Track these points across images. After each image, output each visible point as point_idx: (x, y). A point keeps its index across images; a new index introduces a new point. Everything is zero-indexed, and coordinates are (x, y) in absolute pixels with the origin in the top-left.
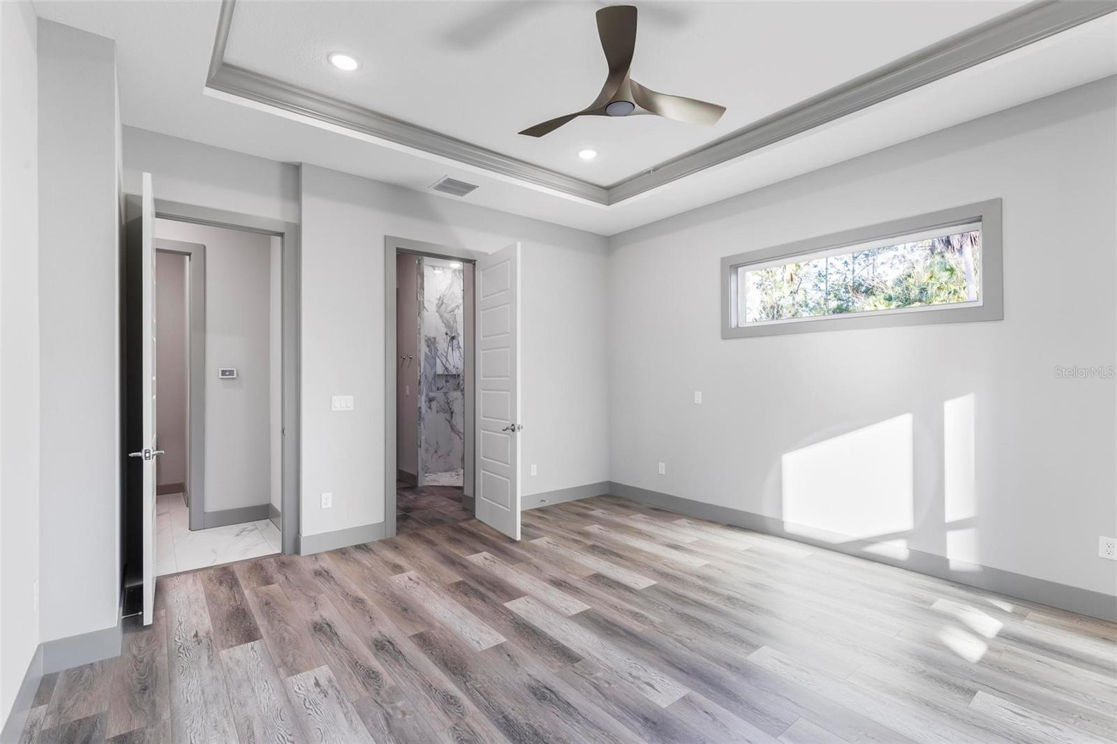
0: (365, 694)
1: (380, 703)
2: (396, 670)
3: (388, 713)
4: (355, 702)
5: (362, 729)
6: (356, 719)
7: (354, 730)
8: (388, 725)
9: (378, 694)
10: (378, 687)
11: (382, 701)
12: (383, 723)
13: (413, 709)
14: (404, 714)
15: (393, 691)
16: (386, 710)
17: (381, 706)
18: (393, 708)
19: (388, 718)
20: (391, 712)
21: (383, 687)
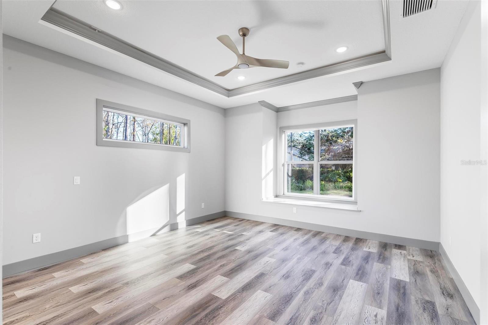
0: (325, 316)
1: (325, 309)
2: (303, 315)
3: (327, 305)
4: (331, 317)
5: (340, 307)
6: (338, 311)
7: (342, 309)
8: (331, 302)
9: (321, 313)
10: (319, 315)
11: (324, 309)
12: (332, 304)
13: (319, 300)
14: (323, 301)
15: (316, 309)
16: (327, 306)
17: (326, 309)
18: (324, 305)
19: (329, 304)
20: (326, 304)
21: (317, 313)
